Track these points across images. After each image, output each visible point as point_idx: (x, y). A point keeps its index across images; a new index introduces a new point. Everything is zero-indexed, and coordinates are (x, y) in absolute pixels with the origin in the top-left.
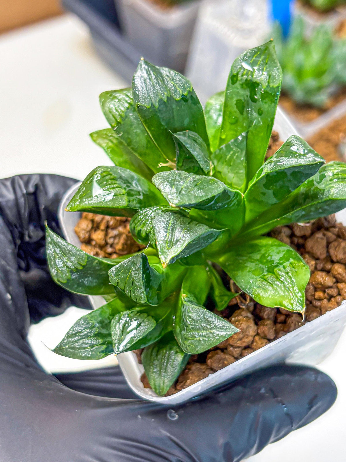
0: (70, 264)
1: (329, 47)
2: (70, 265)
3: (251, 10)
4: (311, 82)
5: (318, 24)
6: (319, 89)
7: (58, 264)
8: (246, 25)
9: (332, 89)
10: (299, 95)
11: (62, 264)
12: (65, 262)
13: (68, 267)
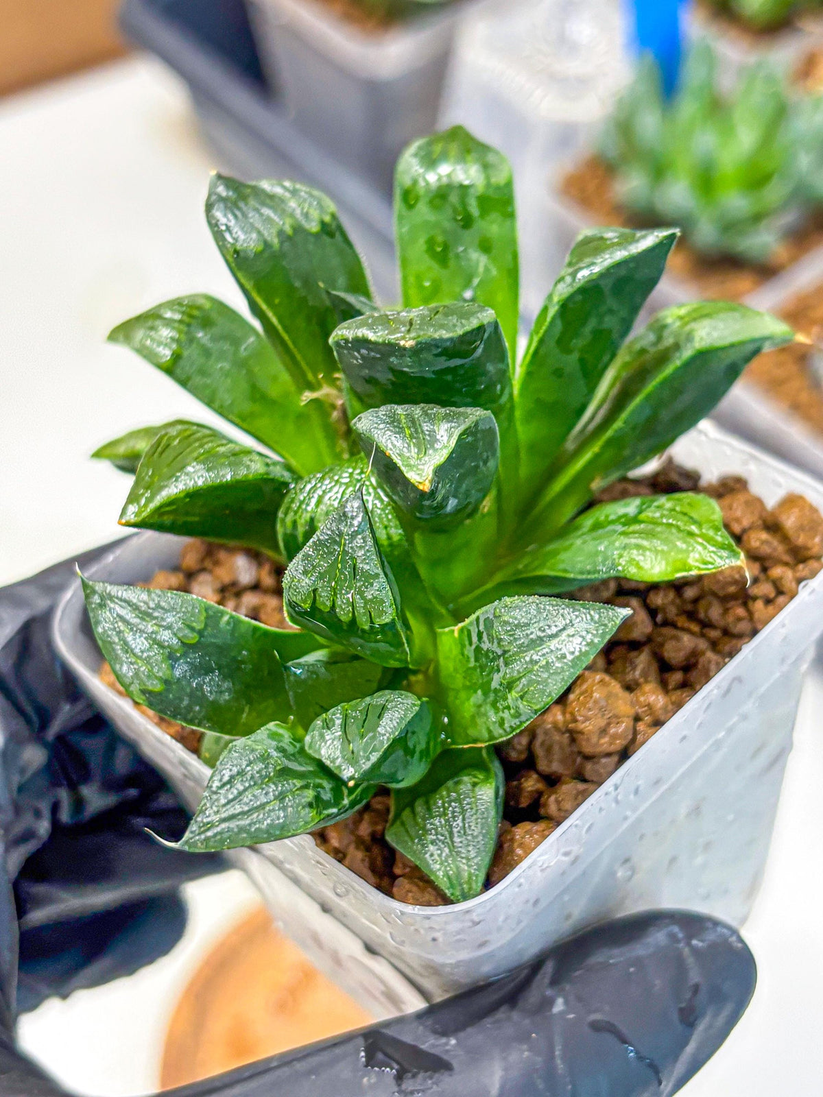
0: (165, 636)
1: (780, 114)
2: (166, 639)
3: (583, 29)
4: (735, 202)
5: (752, 58)
6: (757, 218)
7: (133, 646)
8: (573, 67)
9: (789, 218)
10: (706, 233)
11: (146, 643)
12: (152, 633)
13: (161, 645)
